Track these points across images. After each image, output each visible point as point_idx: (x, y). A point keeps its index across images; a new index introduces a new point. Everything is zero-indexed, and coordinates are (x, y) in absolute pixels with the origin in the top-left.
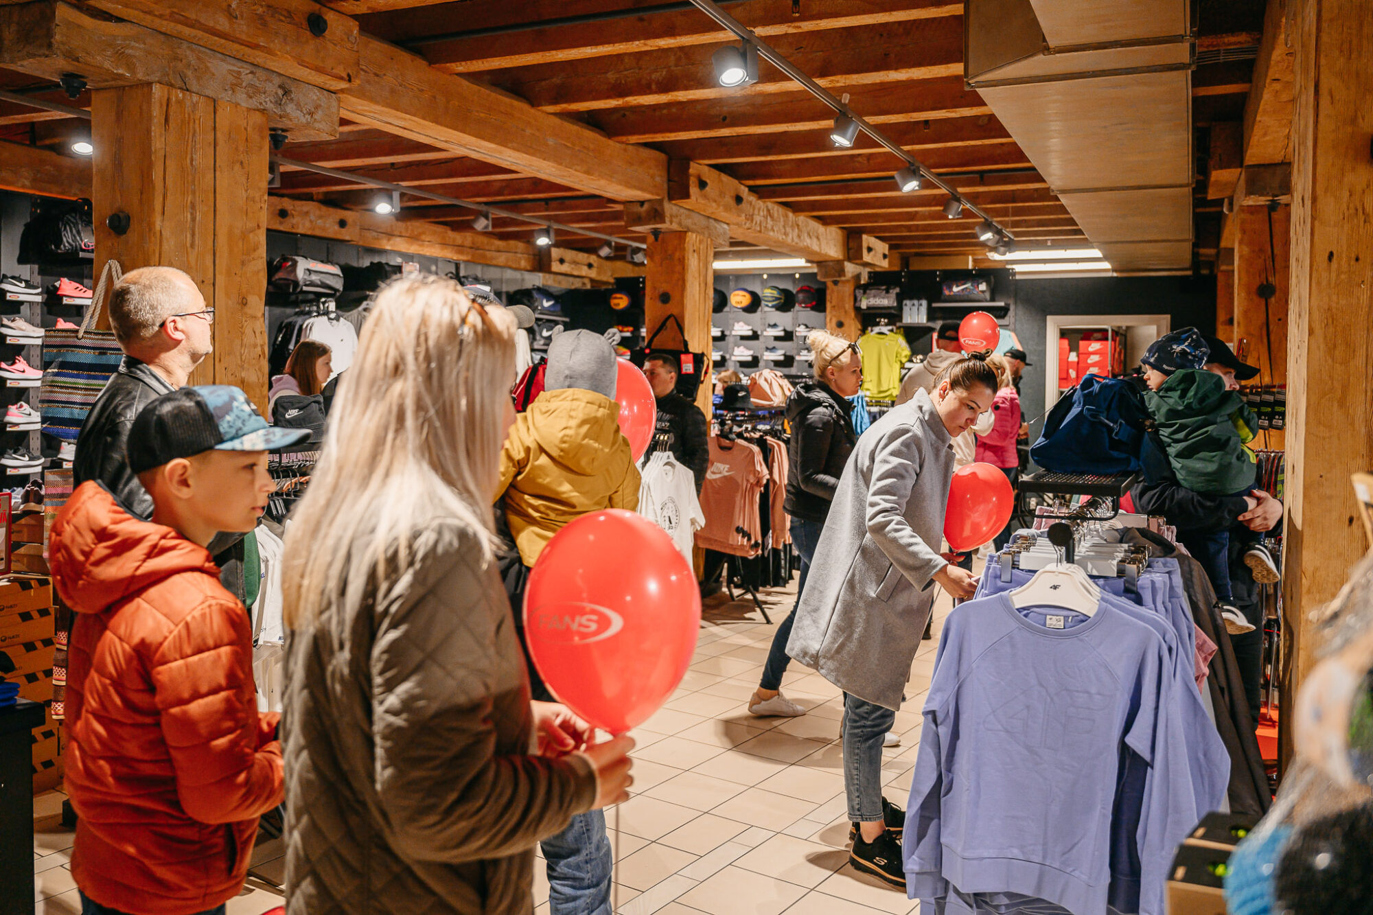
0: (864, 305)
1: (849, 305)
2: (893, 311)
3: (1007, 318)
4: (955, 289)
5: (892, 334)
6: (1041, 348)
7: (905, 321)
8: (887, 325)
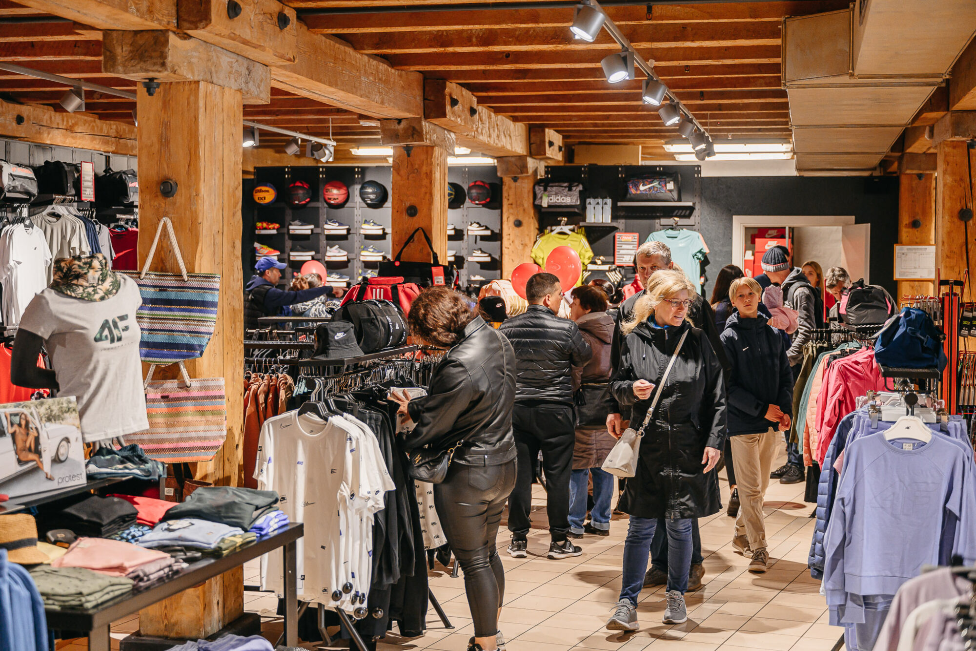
0: (545, 204)
1: (528, 203)
2: (576, 210)
3: (692, 218)
4: (642, 188)
5: (574, 233)
6: (725, 249)
7: (587, 221)
8: (566, 224)
